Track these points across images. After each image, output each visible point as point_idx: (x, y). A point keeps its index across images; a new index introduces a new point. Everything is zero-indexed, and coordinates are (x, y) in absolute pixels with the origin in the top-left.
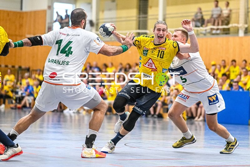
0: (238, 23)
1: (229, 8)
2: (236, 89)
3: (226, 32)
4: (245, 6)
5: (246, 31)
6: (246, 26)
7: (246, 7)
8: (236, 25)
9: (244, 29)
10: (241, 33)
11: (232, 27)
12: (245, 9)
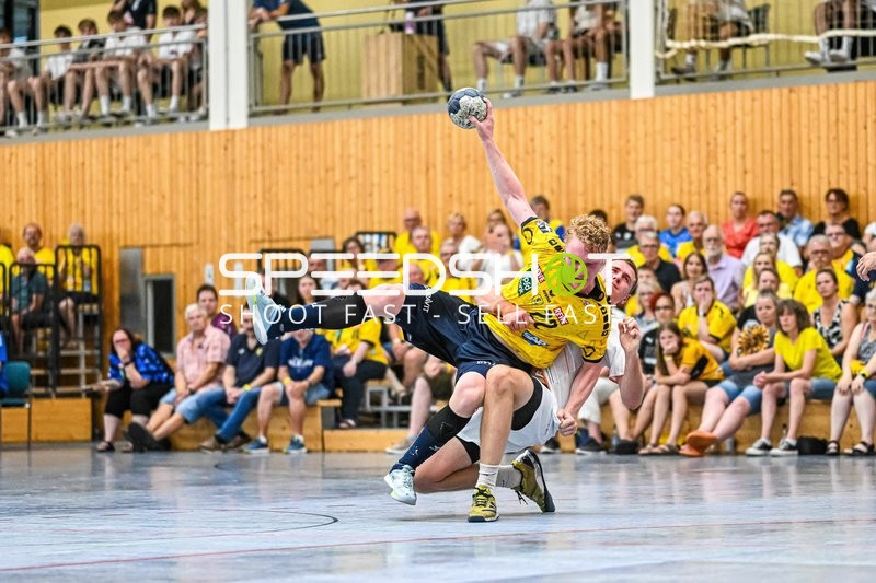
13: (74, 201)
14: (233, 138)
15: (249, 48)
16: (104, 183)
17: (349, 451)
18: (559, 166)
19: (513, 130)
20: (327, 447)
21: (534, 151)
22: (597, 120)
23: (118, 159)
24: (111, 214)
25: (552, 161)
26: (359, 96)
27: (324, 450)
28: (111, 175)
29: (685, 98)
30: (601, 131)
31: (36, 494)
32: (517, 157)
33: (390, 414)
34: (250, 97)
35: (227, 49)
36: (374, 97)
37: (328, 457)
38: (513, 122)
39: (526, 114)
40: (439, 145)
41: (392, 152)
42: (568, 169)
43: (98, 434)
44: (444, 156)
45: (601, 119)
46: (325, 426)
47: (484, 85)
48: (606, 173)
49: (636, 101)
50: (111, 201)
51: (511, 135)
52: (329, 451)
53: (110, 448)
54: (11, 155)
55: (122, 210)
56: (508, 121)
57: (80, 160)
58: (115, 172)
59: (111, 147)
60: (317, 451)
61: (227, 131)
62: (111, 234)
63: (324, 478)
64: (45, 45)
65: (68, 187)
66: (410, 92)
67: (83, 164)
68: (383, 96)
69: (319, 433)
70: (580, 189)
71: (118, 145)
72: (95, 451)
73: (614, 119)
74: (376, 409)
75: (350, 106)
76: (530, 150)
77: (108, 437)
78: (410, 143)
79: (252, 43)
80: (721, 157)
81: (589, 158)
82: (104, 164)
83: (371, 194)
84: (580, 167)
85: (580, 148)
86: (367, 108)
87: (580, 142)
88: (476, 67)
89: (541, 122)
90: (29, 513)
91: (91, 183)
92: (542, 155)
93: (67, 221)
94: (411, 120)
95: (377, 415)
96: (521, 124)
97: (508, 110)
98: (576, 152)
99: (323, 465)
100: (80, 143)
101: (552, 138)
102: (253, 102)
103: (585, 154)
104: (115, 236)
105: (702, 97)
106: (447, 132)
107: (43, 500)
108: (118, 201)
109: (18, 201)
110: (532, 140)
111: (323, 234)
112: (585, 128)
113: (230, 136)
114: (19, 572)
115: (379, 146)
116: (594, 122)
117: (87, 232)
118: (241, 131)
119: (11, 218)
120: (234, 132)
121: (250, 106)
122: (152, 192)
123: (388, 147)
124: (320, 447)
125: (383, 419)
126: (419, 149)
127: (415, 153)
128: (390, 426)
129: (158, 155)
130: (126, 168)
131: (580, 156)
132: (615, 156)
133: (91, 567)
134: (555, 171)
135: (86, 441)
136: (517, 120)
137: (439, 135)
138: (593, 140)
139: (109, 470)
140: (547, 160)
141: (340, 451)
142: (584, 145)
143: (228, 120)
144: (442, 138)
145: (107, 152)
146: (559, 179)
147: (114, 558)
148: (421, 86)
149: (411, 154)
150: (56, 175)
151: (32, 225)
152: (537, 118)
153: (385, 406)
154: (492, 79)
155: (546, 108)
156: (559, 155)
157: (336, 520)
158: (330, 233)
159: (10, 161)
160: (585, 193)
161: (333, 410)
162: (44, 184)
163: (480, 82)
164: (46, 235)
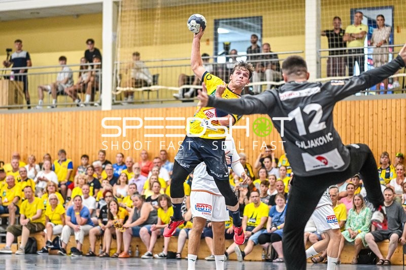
18: (72, 137)
19: (53, 121)
21: (62, 130)
22: (88, 118)
25: (69, 134)
29: (124, 110)
30: (89, 123)
32: (55, 132)
38: (53, 117)
39: (59, 115)
40: (23, 127)
41: (3, 128)
42: (75, 138)
44: (24, 131)
45: (89, 118)
48: (91, 140)
49: (104, 111)
51: (52, 123)
56: (51, 117)
66: (11, 104)
68: (1, 105)
70: (80, 146)
73: (95, 118)
76: (60, 129)
78: (11, 126)
80: (138, 135)
81: (84, 134)
84: (80, 137)
85: (80, 130)
87: (80, 127)
88: (39, 95)
89: (65, 118)
92: (65, 132)
94: (11, 115)
96: (57, 119)
97: (52, 113)
98: (79, 131)
101: (69, 125)
103: (82, 132)
105: (131, 111)
110: (61, 125)
112: (83, 122)
116: (86, 119)
127: (13, 129)
131: (80, 133)
132: (94, 133)
134: (70, 138)
136: (55, 117)
138: (86, 127)
140: (67, 134)
142: (82, 128)
144: (24, 123)
146: (72, 141)
148: (16, 102)
149: (11, 130)
152: (63, 117)
155: (67, 113)
156: (72, 132)
160: (82, 148)
163: (40, 101)
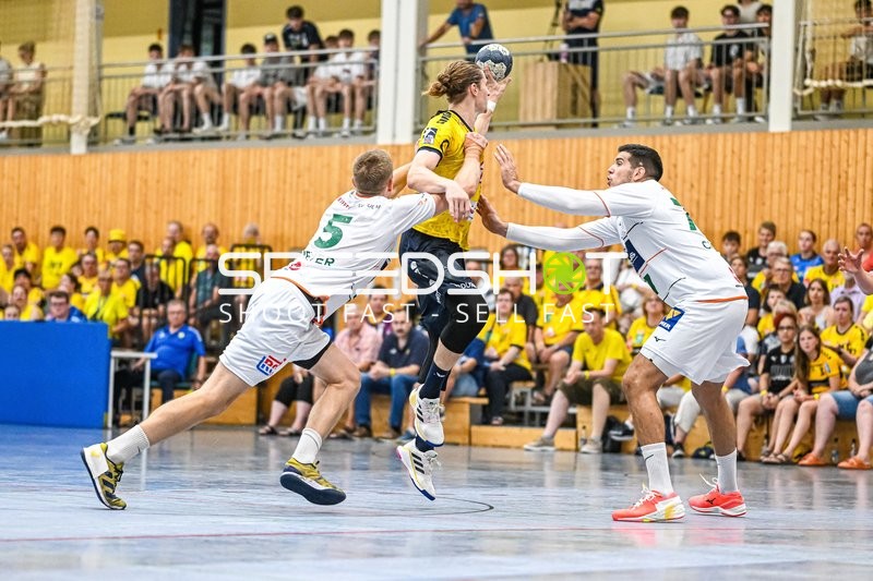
0: (69, 113)
1: (36, 65)
2: (61, 317)
3: (31, 139)
4: (90, 60)
5: (93, 138)
6: (94, 121)
7: (94, 62)
8: (62, 117)
9: (87, 131)
10: (78, 145)
11: (50, 123)
12: (91, 69)
13: (250, 204)
14: (399, 153)
15: (417, 70)
16: (278, 190)
17: (494, 446)
18: (699, 192)
20: (474, 440)
21: (676, 176)
22: (736, 150)
23: (292, 167)
24: (283, 219)
25: (692, 186)
26: (517, 119)
27: (470, 444)
28: (285, 182)
29: (819, 134)
30: (740, 161)
31: (212, 470)
33: (532, 414)
34: (415, 116)
35: (397, 70)
36: (530, 120)
37: (474, 450)
39: (670, 141)
40: (588, 167)
41: (544, 172)
42: (707, 194)
43: (262, 418)
44: (592, 178)
45: (740, 150)
46: (473, 422)
47: (633, 113)
48: (742, 199)
49: (774, 135)
50: (283, 205)
52: (476, 445)
53: (273, 432)
54: (195, 159)
55: (293, 214)
57: (258, 167)
58: (288, 180)
59: (286, 157)
60: (464, 445)
61: (393, 146)
62: (282, 236)
63: (469, 468)
64: (230, 60)
65: (244, 191)
66: (564, 118)
67: (260, 171)
68: (539, 120)
69: (467, 427)
70: (718, 215)
71: (293, 154)
72: (258, 434)
73: (752, 149)
74: (520, 408)
75: (507, 127)
76: (673, 175)
77: (273, 422)
78: (562, 165)
79: (419, 67)
80: (851, 190)
81: (727, 185)
82: (278, 171)
83: (523, 210)
84: (718, 191)
85: (719, 176)
86: (523, 130)
87: (719, 170)
88: (626, 96)
89: (683, 150)
90: (209, 487)
91: (266, 187)
92: (684, 181)
93: (243, 222)
94: (563, 142)
95: (521, 414)
96: (666, 151)
98: (715, 179)
99: (469, 458)
100: (258, 153)
101: (693, 165)
102: (418, 120)
103: (723, 182)
104: (285, 239)
105: (836, 133)
106: (596, 155)
107: (220, 476)
108: (290, 206)
109: (199, 202)
110: (675, 166)
111: (477, 245)
112: (725, 157)
113: (395, 150)
114: (210, 538)
115: (532, 165)
116: (733, 152)
117: (261, 231)
118: (406, 146)
119: (192, 218)
120: (399, 147)
121: (415, 124)
122: (322, 199)
123: (541, 167)
124: (467, 441)
125: (526, 418)
126: (569, 170)
127: (566, 173)
128: (532, 425)
129: (329, 165)
130: (299, 176)
131: (719, 184)
132: (751, 183)
133: (273, 538)
134: (696, 196)
135: (250, 425)
137: (588, 158)
138: (732, 168)
139: (273, 452)
140: (688, 186)
141: (485, 446)
142: (723, 173)
143: (394, 136)
144: (592, 160)
145: (282, 160)
146: (698, 203)
147: (293, 531)
148: (574, 112)
149: (562, 175)
150: (235, 180)
151: (210, 224)
152: (680, 147)
153: (528, 407)
154: (641, 108)
155: (689, 137)
156: (699, 180)
157: (491, 508)
158: (483, 244)
159: (193, 165)
160: (722, 217)
161: (480, 408)
162: (223, 189)
163: (629, 111)
164: (222, 233)
